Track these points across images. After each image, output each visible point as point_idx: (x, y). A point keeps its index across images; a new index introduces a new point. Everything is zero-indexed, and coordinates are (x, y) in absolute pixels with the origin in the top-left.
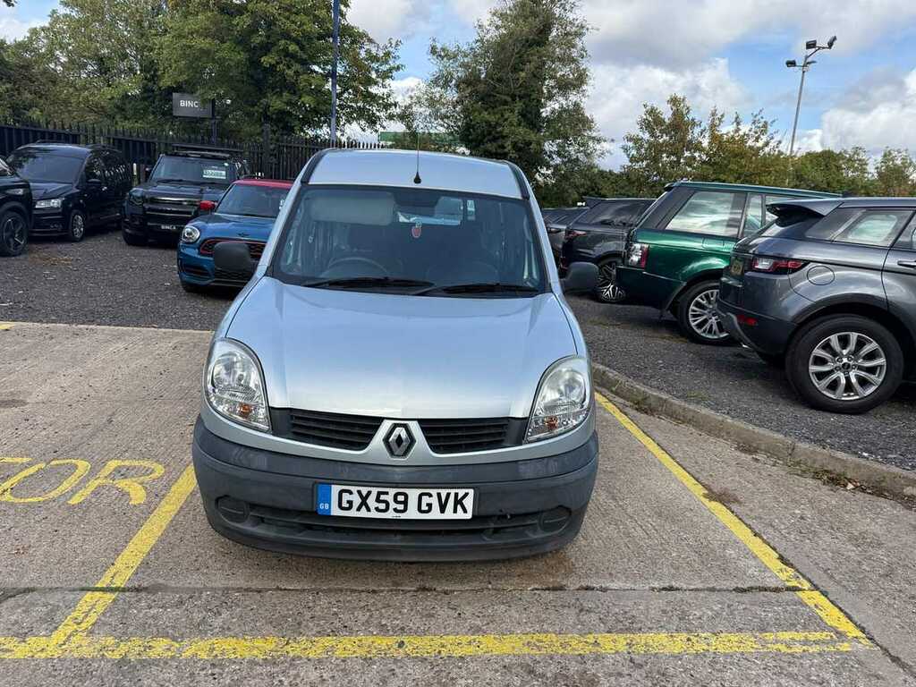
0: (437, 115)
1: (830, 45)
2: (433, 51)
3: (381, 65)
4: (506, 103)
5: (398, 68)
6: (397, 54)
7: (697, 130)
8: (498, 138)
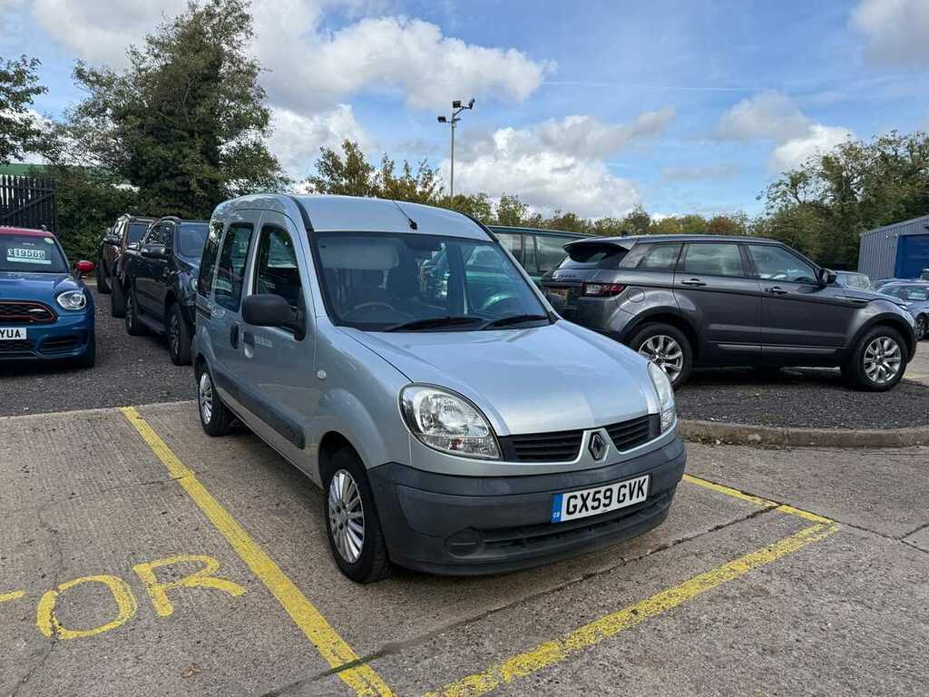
0: (87, 145)
1: (471, 106)
2: (80, 74)
3: (15, 86)
4: (182, 138)
5: (38, 91)
6: (34, 74)
7: (372, 175)
8: (177, 175)
